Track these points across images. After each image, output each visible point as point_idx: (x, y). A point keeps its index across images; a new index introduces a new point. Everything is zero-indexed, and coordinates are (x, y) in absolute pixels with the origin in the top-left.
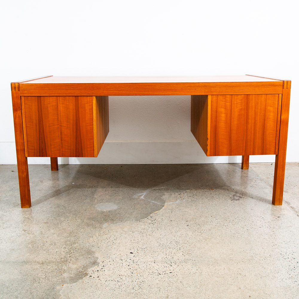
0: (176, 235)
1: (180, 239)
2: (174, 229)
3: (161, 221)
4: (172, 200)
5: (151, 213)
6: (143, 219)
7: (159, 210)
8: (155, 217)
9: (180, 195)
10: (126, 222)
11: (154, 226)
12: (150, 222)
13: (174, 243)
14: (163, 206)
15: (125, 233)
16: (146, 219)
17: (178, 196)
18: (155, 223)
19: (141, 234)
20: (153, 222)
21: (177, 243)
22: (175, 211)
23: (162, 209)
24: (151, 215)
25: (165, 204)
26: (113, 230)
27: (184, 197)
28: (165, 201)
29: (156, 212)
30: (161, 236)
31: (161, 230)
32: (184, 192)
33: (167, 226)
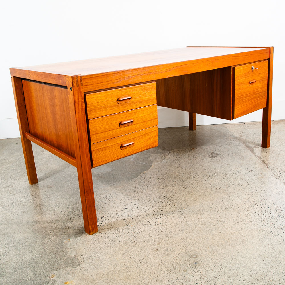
0: (164, 191)
1: (167, 194)
2: (162, 186)
3: (149, 179)
4: (158, 161)
5: (141, 173)
6: (134, 179)
7: (148, 170)
8: (144, 176)
9: (165, 156)
10: (120, 182)
11: (144, 184)
12: (140, 180)
13: (162, 198)
14: (151, 166)
15: (119, 191)
16: (136, 178)
17: (163, 157)
18: (145, 182)
19: (133, 192)
20: (142, 181)
21: (165, 198)
22: (161, 170)
23: (150, 169)
24: (141, 175)
25: (153, 164)
26: (109, 190)
27: (168, 157)
28: (152, 162)
29: (145, 172)
30: (151, 193)
31: (151, 187)
32: (169, 153)
33: (155, 184)
